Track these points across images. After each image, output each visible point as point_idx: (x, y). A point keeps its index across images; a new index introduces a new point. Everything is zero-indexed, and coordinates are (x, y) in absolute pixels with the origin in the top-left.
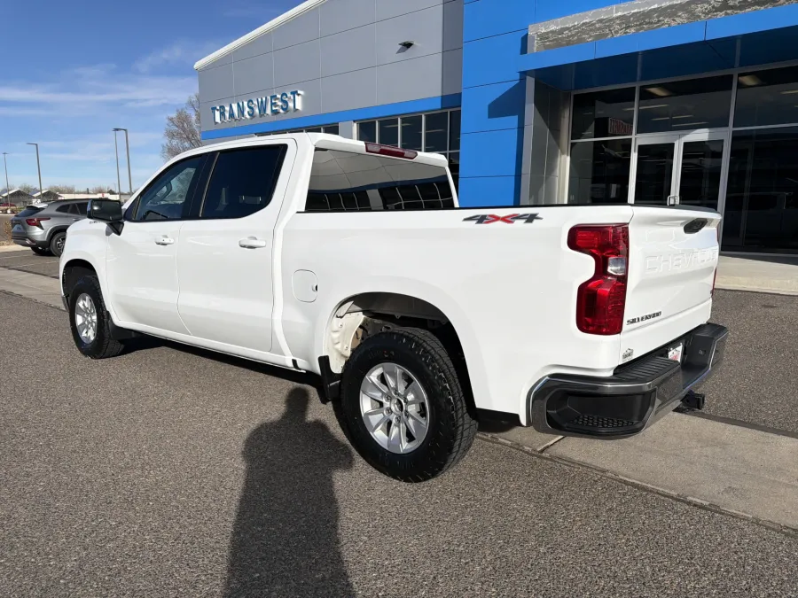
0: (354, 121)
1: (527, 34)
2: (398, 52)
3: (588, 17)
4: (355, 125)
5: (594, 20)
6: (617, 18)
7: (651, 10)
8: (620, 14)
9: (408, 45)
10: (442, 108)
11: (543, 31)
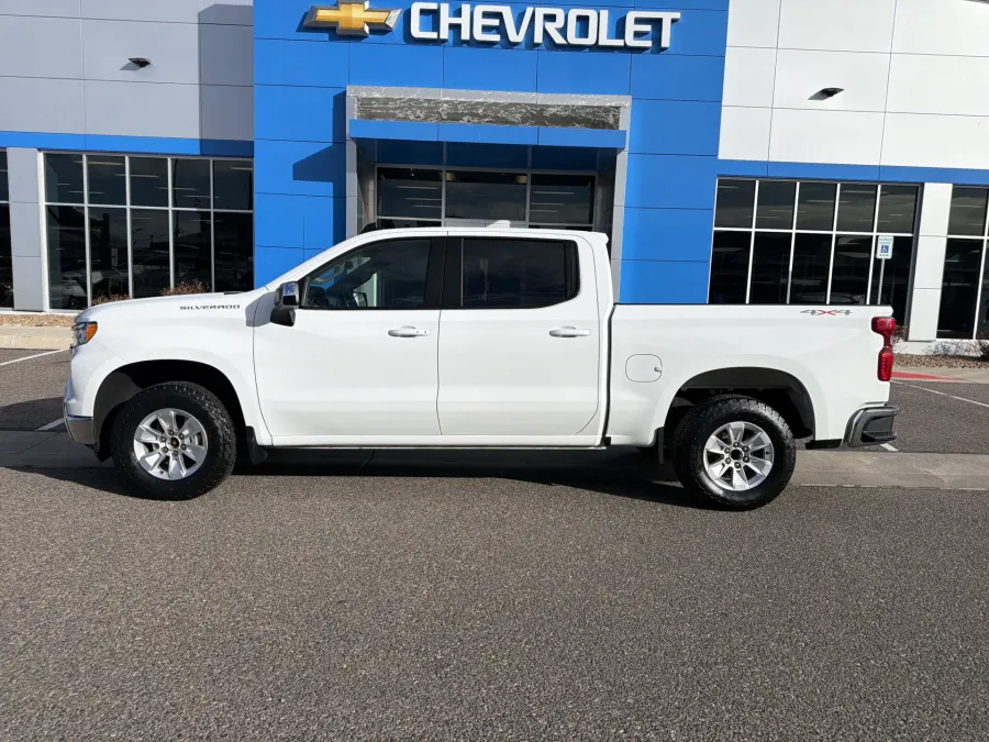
0: (40, 150)
1: (345, 92)
2: (124, 68)
3: (417, 93)
4: (41, 156)
5: (422, 98)
6: (446, 102)
7: (478, 103)
8: (447, 99)
9: (142, 63)
10: (202, 155)
11: (365, 96)
